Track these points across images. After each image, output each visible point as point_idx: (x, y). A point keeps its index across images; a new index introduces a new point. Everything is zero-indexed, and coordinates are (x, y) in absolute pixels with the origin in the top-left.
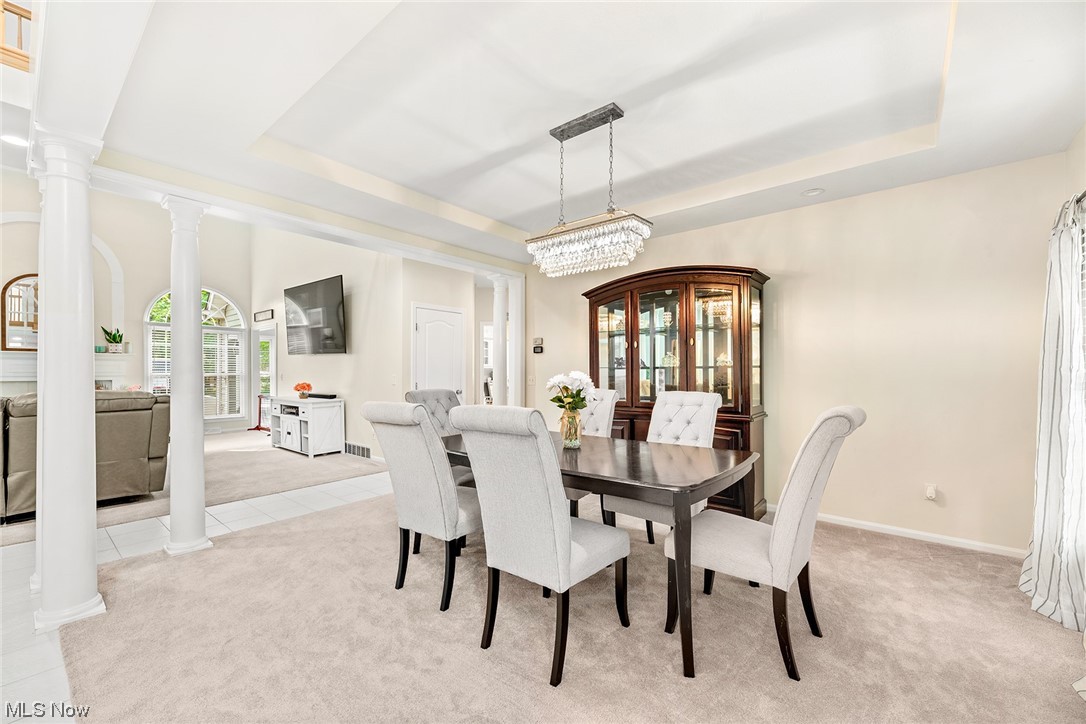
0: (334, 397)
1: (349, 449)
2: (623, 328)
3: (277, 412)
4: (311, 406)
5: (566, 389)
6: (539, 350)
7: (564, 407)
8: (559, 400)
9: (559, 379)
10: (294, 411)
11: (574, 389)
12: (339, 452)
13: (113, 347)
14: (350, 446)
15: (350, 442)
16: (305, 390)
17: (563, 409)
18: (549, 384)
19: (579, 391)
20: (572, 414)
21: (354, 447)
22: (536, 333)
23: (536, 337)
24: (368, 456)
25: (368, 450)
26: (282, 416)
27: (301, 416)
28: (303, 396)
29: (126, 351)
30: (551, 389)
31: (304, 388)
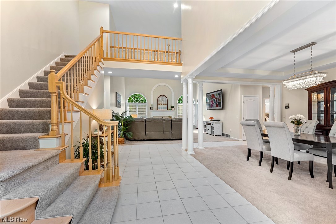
0: (219, 121)
1: (224, 135)
2: (323, 100)
3: (205, 124)
4: (214, 123)
5: (296, 119)
6: (287, 107)
7: (294, 124)
8: (293, 122)
9: (293, 117)
10: (209, 124)
11: (298, 119)
12: (221, 135)
13: (172, 109)
14: (224, 134)
15: (224, 133)
16: (212, 119)
17: (294, 125)
18: (289, 118)
19: (300, 120)
20: (297, 126)
21: (225, 134)
22: (286, 102)
23: (286, 103)
24: (229, 137)
25: (229, 135)
26: (206, 125)
27: (212, 125)
28: (212, 120)
29: (174, 110)
30: (290, 119)
31: (212, 118)
